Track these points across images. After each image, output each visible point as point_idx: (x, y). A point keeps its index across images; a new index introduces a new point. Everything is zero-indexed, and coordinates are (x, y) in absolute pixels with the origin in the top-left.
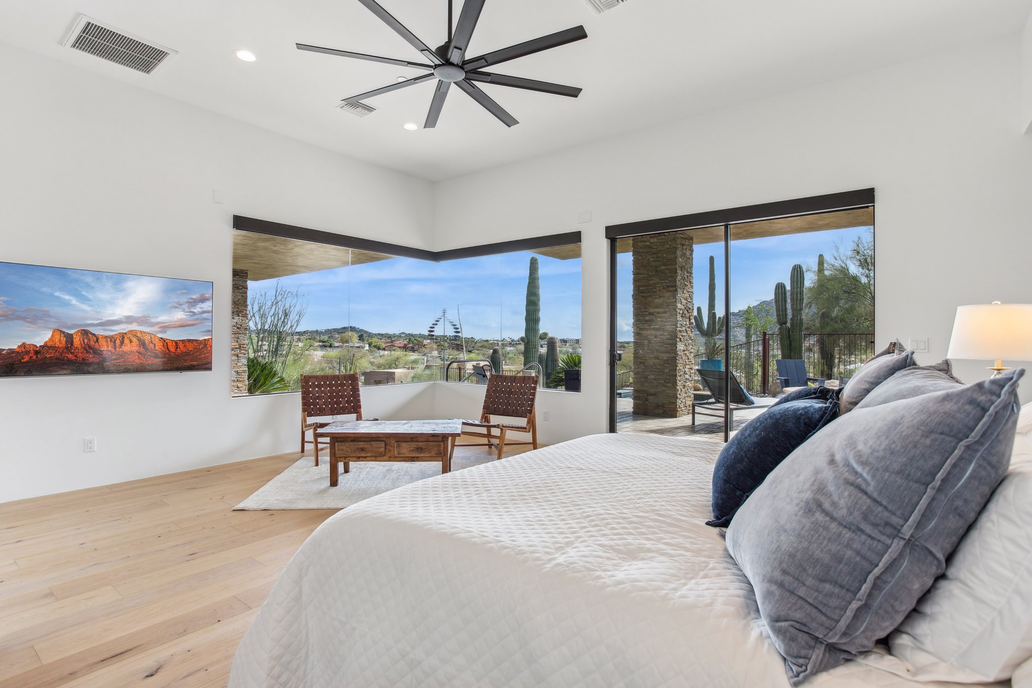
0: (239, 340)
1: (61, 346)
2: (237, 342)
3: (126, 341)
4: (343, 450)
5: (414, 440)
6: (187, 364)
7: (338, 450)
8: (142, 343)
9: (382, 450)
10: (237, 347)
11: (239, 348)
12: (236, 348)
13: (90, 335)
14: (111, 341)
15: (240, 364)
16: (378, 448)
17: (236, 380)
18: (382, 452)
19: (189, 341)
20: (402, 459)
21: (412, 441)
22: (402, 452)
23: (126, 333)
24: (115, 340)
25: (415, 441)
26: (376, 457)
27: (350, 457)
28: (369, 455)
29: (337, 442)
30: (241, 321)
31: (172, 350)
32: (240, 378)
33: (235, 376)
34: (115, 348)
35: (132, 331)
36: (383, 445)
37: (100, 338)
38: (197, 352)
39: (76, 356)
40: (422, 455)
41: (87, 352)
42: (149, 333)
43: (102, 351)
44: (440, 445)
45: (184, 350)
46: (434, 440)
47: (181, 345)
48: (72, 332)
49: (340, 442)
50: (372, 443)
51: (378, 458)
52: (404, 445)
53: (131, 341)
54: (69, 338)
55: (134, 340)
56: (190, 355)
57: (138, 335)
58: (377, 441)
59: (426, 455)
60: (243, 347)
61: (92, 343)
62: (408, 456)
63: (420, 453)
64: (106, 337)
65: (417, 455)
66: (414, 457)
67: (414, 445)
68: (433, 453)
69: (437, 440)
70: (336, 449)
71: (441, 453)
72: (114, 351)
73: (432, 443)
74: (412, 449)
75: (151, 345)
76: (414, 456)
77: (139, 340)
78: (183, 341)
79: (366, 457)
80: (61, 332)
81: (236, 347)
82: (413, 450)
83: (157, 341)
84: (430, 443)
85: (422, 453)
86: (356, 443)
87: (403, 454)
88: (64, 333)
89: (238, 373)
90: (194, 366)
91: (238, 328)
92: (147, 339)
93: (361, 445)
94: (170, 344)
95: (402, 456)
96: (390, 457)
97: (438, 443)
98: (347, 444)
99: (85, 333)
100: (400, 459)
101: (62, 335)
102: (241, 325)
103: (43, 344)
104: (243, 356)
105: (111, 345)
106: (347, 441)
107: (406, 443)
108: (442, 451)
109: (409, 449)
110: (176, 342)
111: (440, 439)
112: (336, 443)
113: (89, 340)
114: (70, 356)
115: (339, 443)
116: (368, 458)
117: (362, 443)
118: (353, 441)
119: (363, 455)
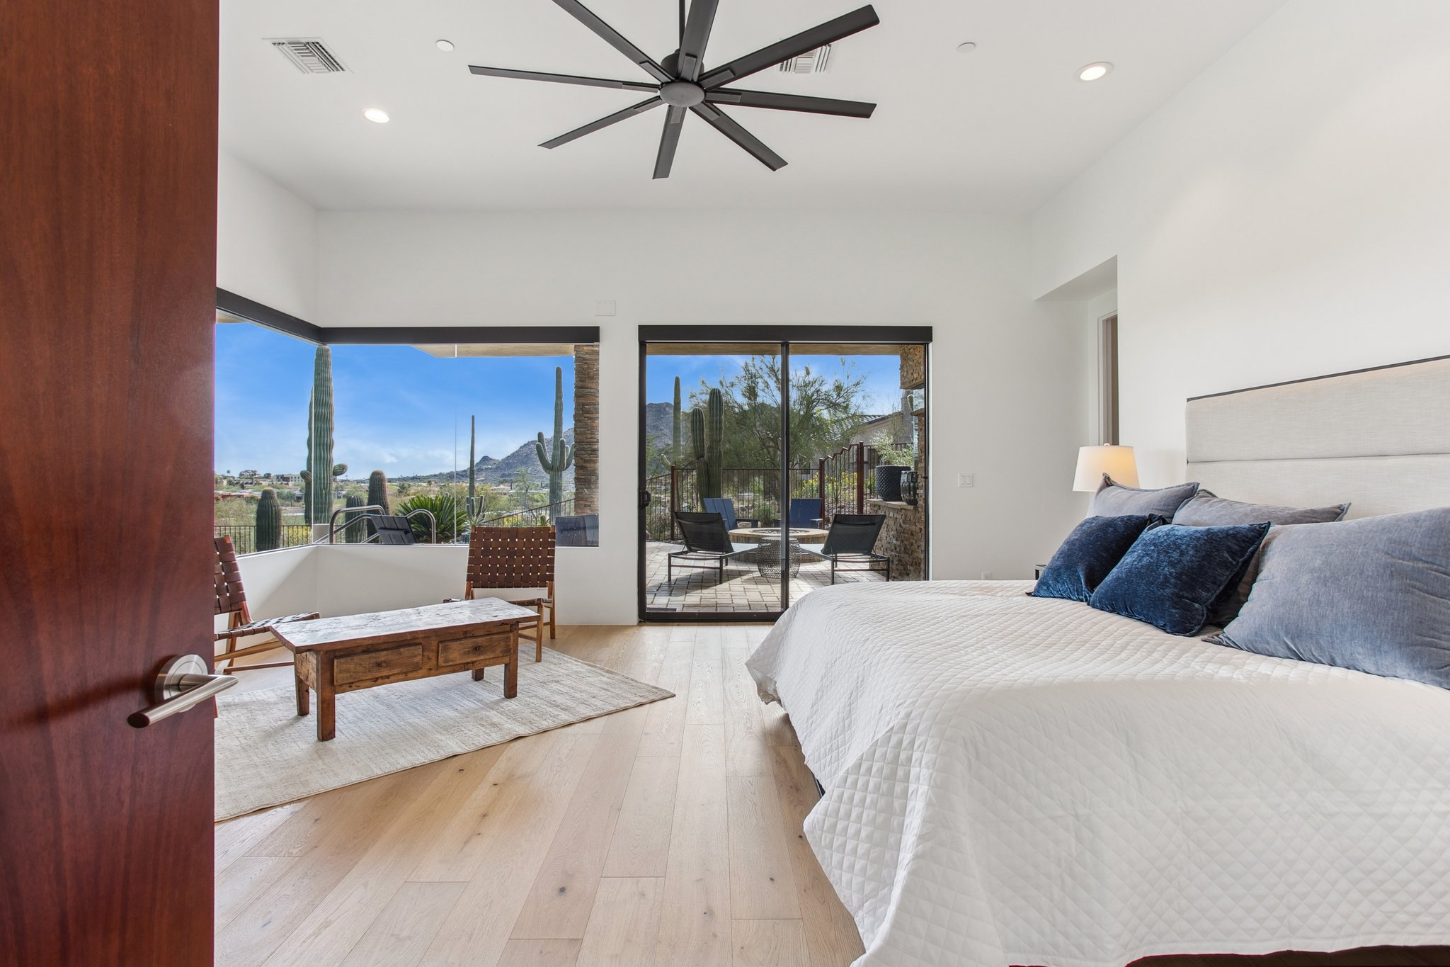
4: (348, 671)
5: (468, 635)
7: (341, 672)
9: (419, 659)
16: (411, 657)
18: (417, 663)
20: (450, 669)
21: (465, 638)
22: (451, 657)
25: (470, 637)
26: (406, 673)
27: (362, 680)
28: (396, 671)
29: (336, 657)
36: (420, 651)
40: (482, 657)
44: (508, 638)
46: (500, 631)
49: (342, 657)
50: (402, 650)
51: (410, 675)
52: (455, 645)
58: (409, 645)
59: (487, 657)
62: (460, 662)
63: (479, 655)
65: (474, 659)
66: (467, 663)
67: (470, 643)
68: (498, 652)
69: (503, 630)
70: (335, 671)
71: (510, 649)
73: (497, 636)
74: (467, 650)
76: (469, 660)
79: (388, 677)
82: (468, 653)
84: (494, 636)
85: (482, 654)
86: (373, 655)
87: (452, 661)
93: (383, 656)
95: (451, 663)
96: (430, 669)
97: (506, 635)
98: (356, 659)
100: (445, 670)
106: (357, 654)
107: (458, 642)
108: (511, 647)
109: (462, 651)
111: (508, 628)
112: (336, 661)
115: (342, 660)
116: (392, 678)
117: (384, 653)
118: (364, 652)
119: (385, 673)
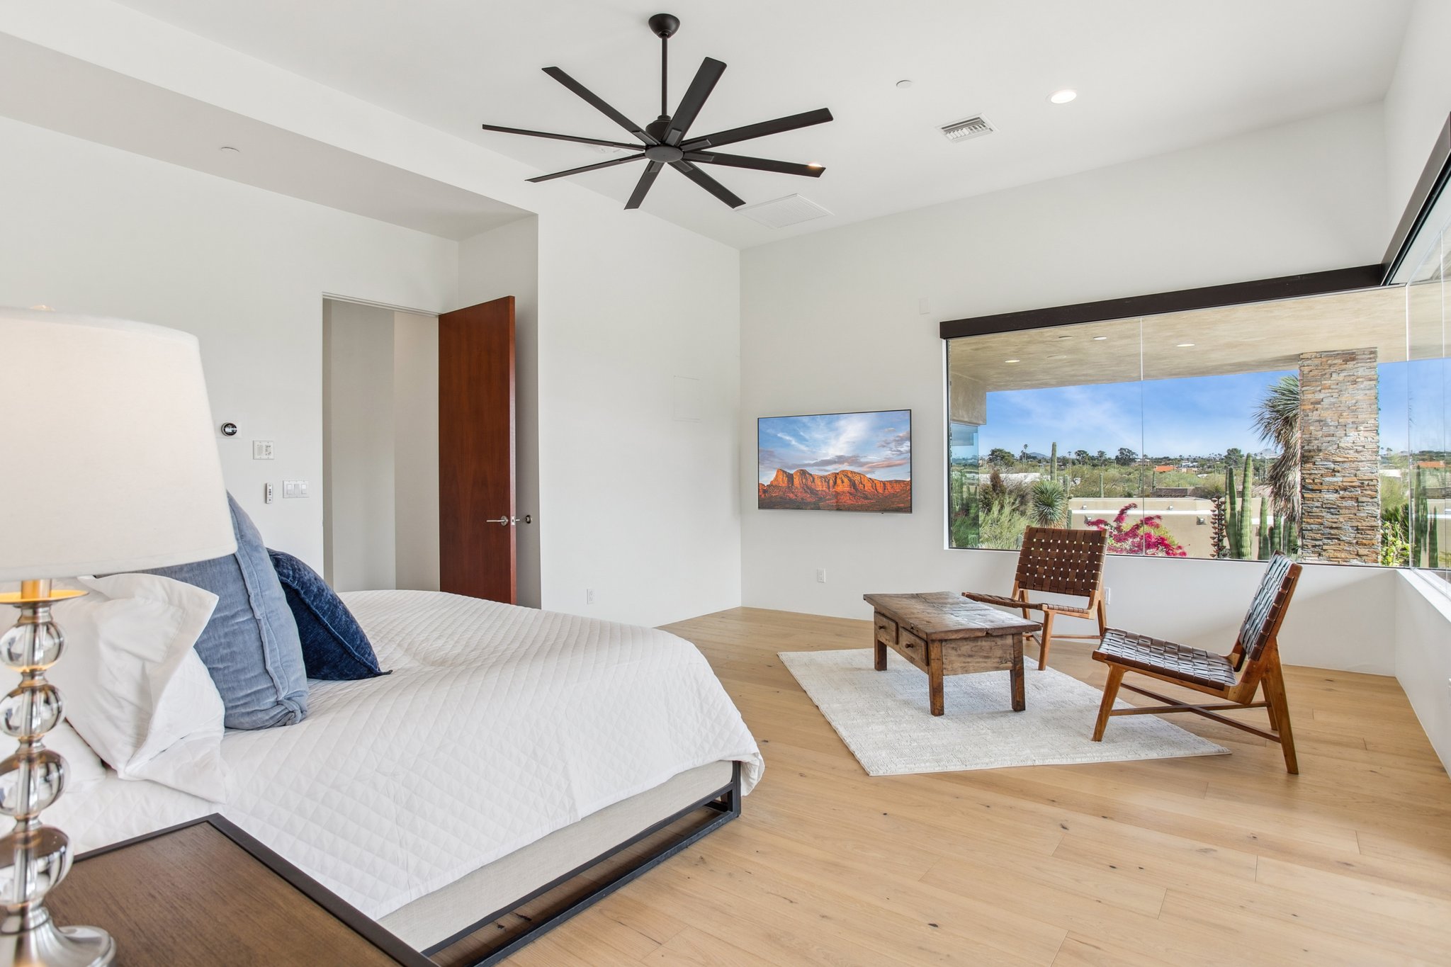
0: (1358, 472)
1: (784, 485)
2: (1356, 475)
3: (839, 481)
6: (895, 506)
8: (853, 484)
10: (1357, 484)
11: (1359, 487)
12: (1354, 487)
13: (808, 476)
14: (825, 481)
15: (1362, 515)
17: (1355, 541)
19: (897, 481)
23: (838, 474)
24: (829, 480)
30: (1362, 439)
31: (880, 491)
32: (1363, 539)
33: (1353, 535)
34: (829, 489)
35: (843, 471)
37: (816, 478)
38: (904, 494)
39: (796, 496)
41: (806, 492)
42: (858, 473)
43: (817, 491)
45: (892, 491)
47: (888, 486)
48: (792, 472)
53: (843, 482)
54: (790, 477)
55: (846, 480)
56: (897, 497)
57: (850, 475)
60: (1368, 485)
61: (809, 483)
64: (821, 477)
72: (827, 491)
75: (861, 485)
77: (850, 480)
78: (890, 482)
80: (784, 471)
81: (1354, 484)
83: (865, 482)
88: (786, 472)
89: (1358, 529)
90: (902, 509)
91: (1357, 451)
92: (857, 479)
94: (878, 485)
99: (803, 473)
101: (785, 475)
102: (1364, 447)
103: (769, 483)
104: (1371, 500)
105: (825, 484)
110: (884, 483)
113: (807, 480)
114: (791, 495)
